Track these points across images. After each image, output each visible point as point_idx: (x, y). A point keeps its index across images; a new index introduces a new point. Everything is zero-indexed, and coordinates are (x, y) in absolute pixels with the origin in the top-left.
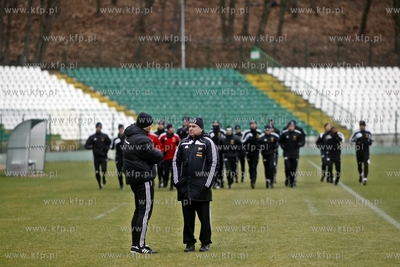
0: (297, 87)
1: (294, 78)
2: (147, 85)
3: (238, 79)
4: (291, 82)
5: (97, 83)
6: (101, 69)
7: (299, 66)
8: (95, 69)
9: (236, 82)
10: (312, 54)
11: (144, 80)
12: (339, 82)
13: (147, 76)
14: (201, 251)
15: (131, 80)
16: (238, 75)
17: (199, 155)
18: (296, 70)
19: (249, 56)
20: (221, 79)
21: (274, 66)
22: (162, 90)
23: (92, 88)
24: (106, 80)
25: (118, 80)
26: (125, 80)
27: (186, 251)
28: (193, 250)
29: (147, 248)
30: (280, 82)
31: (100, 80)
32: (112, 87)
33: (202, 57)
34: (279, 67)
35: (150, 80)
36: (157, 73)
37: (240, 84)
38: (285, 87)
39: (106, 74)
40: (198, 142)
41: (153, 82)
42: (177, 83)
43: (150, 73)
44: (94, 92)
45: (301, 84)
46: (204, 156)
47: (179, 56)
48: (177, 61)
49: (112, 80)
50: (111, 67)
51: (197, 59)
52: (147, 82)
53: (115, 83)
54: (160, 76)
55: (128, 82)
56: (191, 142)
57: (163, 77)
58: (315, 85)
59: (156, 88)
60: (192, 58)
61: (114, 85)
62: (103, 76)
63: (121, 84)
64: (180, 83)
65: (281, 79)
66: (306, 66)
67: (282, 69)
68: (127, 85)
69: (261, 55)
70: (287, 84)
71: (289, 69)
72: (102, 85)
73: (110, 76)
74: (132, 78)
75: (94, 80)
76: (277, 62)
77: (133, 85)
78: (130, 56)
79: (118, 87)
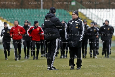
0: (92, 17)
1: (90, 14)
2: (26, 16)
3: (66, 14)
4: (89, 15)
5: (4, 15)
6: (6, 10)
7: (92, 8)
8: (3, 10)
9: (65, 15)
11: (25, 14)
12: (110, 15)
14: (77, 69)
15: (19, 14)
16: (66, 12)
17: (77, 27)
18: (91, 10)
20: (58, 14)
21: (82, 8)
22: (33, 18)
23: (2, 18)
24: (8, 14)
25: (14, 14)
26: (17, 14)
27: (70, 69)
28: (74, 69)
29: (54, 68)
30: (84, 15)
31: (5, 14)
32: (11, 17)
33: (50, 4)
35: (28, 14)
36: (30, 11)
37: (67, 16)
38: (86, 17)
39: (8, 11)
40: (76, 22)
41: (29, 15)
42: (39, 15)
43: (28, 11)
44: (3, 19)
45: (94, 16)
46: (79, 27)
48: (39, 6)
49: (11, 14)
50: (10, 8)
51: (48, 5)
52: (26, 15)
53: (12, 15)
54: (32, 12)
55: (18, 15)
56: (73, 22)
57: (33, 13)
58: (99, 16)
59: (30, 18)
60: (45, 5)
61: (12, 16)
62: (7, 12)
63: (15, 16)
64: (41, 16)
65: (85, 14)
66: (95, 8)
67: (85, 10)
68: (18, 16)
69: (76, 3)
70: (87, 16)
71: (88, 9)
72: (7, 16)
73: (10, 12)
74: (19, 13)
75: (3, 14)
76: (83, 7)
77: (20, 16)
78: (18, 4)
79: (14, 17)
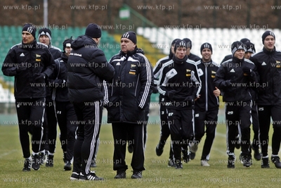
3: (105, 40)
4: (164, 43)
9: (104, 43)
10: (185, 15)
11: (3, 39)
13: (7, 35)
16: (106, 35)
17: (132, 73)
18: (169, 31)
19: (117, 15)
21: (145, 26)
30: (151, 44)
33: (66, 16)
34: (151, 27)
35: (10, 39)
36: (17, 32)
38: (157, 49)
40: (130, 59)
41: (13, 42)
43: (10, 32)
46: (137, 73)
47: (41, 15)
48: (38, 19)
51: (60, 18)
52: (7, 41)
60: (55, 17)
65: (153, 40)
67: (154, 30)
69: (131, 14)
71: (162, 30)
76: (148, 22)
